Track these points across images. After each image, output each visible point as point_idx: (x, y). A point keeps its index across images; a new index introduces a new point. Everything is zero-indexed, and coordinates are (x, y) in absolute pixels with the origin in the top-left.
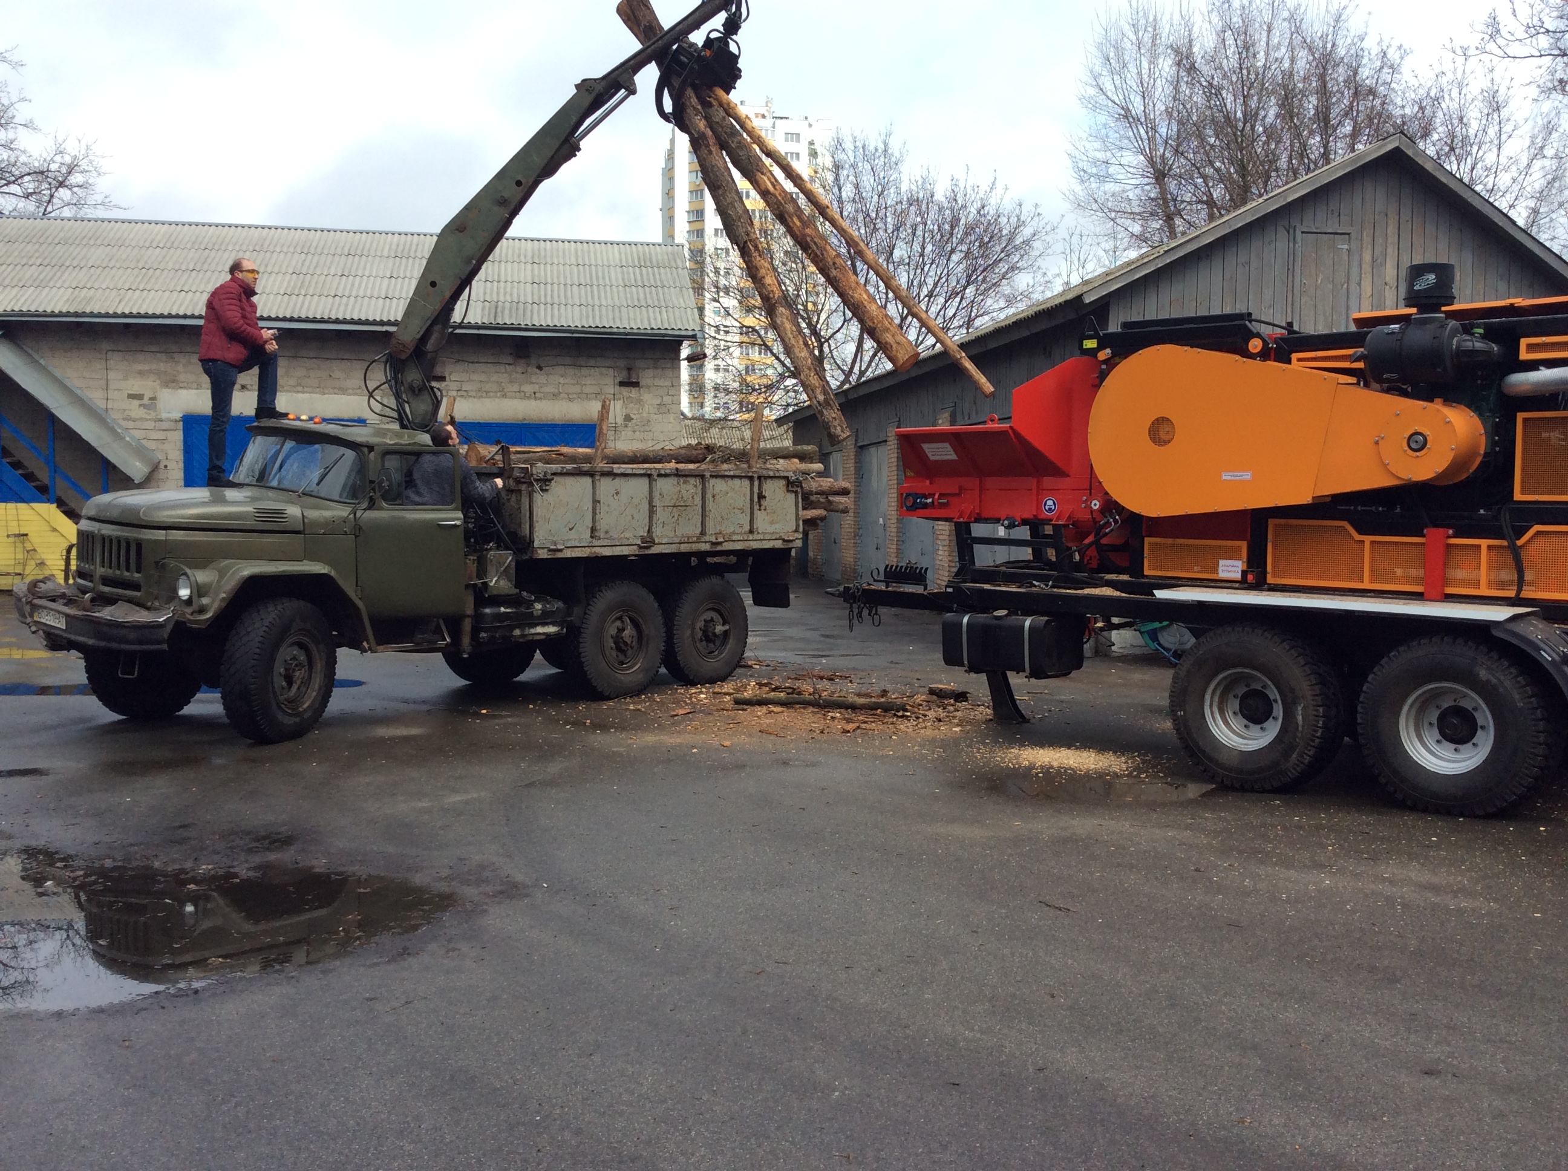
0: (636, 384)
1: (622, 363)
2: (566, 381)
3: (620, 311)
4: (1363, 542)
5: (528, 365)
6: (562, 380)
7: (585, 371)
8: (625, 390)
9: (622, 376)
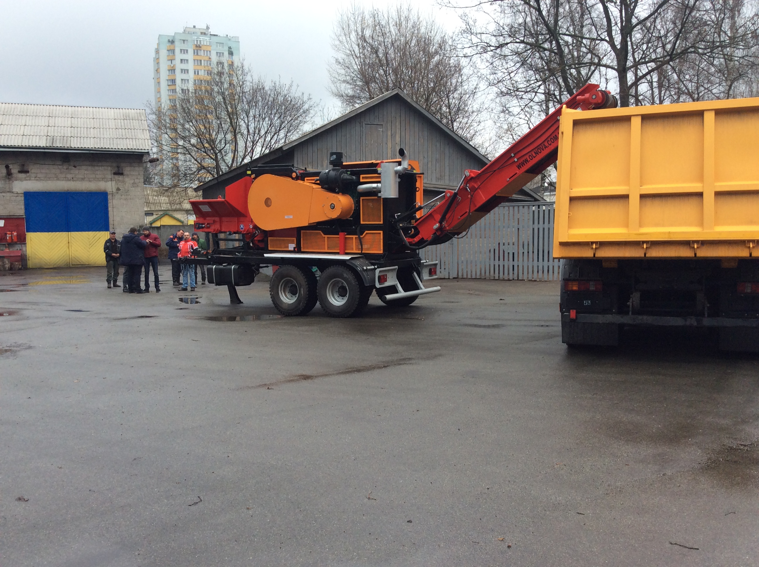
0: (122, 174)
1: (115, 165)
2: (88, 172)
3: (113, 141)
4: (325, 237)
5: (70, 165)
6: (86, 172)
7: (97, 168)
8: (117, 177)
9: (116, 170)
